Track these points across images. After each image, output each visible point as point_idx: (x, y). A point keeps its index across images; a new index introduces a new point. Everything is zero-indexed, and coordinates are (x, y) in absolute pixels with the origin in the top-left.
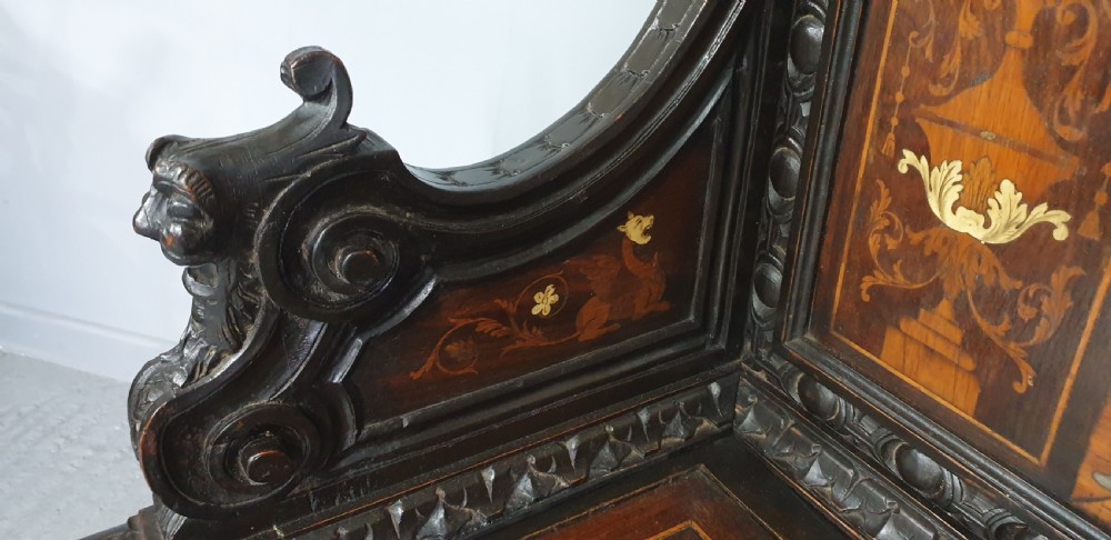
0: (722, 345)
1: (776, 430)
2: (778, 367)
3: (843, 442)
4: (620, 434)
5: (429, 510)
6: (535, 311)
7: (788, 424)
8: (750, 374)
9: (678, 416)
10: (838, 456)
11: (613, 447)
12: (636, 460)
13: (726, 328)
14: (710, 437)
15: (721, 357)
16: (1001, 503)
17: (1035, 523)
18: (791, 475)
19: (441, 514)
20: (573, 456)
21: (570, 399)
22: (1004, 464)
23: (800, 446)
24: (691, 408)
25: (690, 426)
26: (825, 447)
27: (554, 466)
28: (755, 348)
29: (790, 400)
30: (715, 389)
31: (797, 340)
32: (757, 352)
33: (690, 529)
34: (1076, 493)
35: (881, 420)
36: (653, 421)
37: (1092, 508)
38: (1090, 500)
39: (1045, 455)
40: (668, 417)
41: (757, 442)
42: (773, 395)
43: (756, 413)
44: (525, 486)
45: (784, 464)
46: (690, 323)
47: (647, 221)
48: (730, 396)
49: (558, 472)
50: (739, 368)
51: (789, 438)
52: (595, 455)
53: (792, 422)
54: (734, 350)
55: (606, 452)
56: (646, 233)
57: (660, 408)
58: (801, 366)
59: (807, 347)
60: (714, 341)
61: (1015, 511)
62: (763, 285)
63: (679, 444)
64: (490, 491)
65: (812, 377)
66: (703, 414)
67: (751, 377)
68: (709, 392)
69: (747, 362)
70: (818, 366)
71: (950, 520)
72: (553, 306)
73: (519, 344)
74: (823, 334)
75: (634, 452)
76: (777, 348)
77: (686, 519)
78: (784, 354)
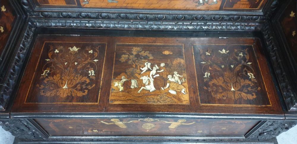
0: (25, 16)
1: (43, 22)
2: (36, 14)
3: (53, 18)
4: (25, 39)
5: (14, 67)
6: (2, 32)
7: (43, 20)
8: (32, 17)
9: (29, 31)
10: (54, 20)
11: (26, 42)
12: (30, 41)
13: (23, 13)
14: (35, 30)
15: (26, 18)
16: (76, 12)
17: (80, 12)
18: (50, 27)
19: (16, 66)
20: (23, 47)
21: (15, 40)
22: (73, 8)
23: (47, 22)
24: (30, 28)
25: (31, 30)
26: (51, 20)
27: (22, 50)
28: (30, 13)
29: (41, 17)
30: (30, 23)
31: (36, 8)
32: (31, 14)
33: (46, 43)
34: (82, 6)
35: (56, 12)
36: (27, 34)
37: (84, 7)
38: (84, 6)
39: (76, 4)
40: (28, 32)
41: (41, 26)
42: (38, 18)
43: (38, 22)
44: (21, 55)
45: (48, 26)
46: (19, 17)
47: (4, 7)
48: (32, 23)
49: (23, 50)
50: (30, 18)
51: (45, 22)
52: (25, 44)
53: (44, 20)
54: (27, 16)
55: (25, 43)
56: (5, 8)
57: (26, 31)
58: (39, 12)
59: (38, 9)
60: (23, 17)
61: (78, 12)
62: (24, 3)
63: (33, 34)
64: (18, 59)
65: (42, 12)
66: (32, 28)
67: (33, 18)
68: (29, 24)
69: (30, 16)
70: (42, 10)
71: (72, 18)
72: (3, 29)
73: (4, 38)
74: (39, 5)
75: (29, 40)
76: (34, 11)
77: (44, 42)
78: (36, 12)
